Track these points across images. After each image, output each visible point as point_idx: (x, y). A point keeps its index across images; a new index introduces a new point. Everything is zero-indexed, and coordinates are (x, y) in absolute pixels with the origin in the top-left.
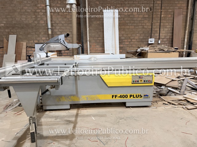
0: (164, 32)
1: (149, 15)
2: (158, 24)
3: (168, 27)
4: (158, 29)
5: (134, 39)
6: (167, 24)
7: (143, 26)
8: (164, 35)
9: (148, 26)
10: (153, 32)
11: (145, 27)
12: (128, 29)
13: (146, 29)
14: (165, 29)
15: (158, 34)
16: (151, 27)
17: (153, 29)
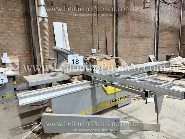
0: (101, 44)
1: (90, 30)
2: (97, 37)
3: (103, 40)
4: (97, 42)
5: (81, 49)
6: (102, 38)
7: (87, 38)
8: (101, 46)
9: (90, 39)
10: (94, 44)
11: (88, 39)
12: (76, 41)
13: (89, 41)
14: (101, 41)
15: (97, 46)
16: (92, 40)
17: (94, 42)
